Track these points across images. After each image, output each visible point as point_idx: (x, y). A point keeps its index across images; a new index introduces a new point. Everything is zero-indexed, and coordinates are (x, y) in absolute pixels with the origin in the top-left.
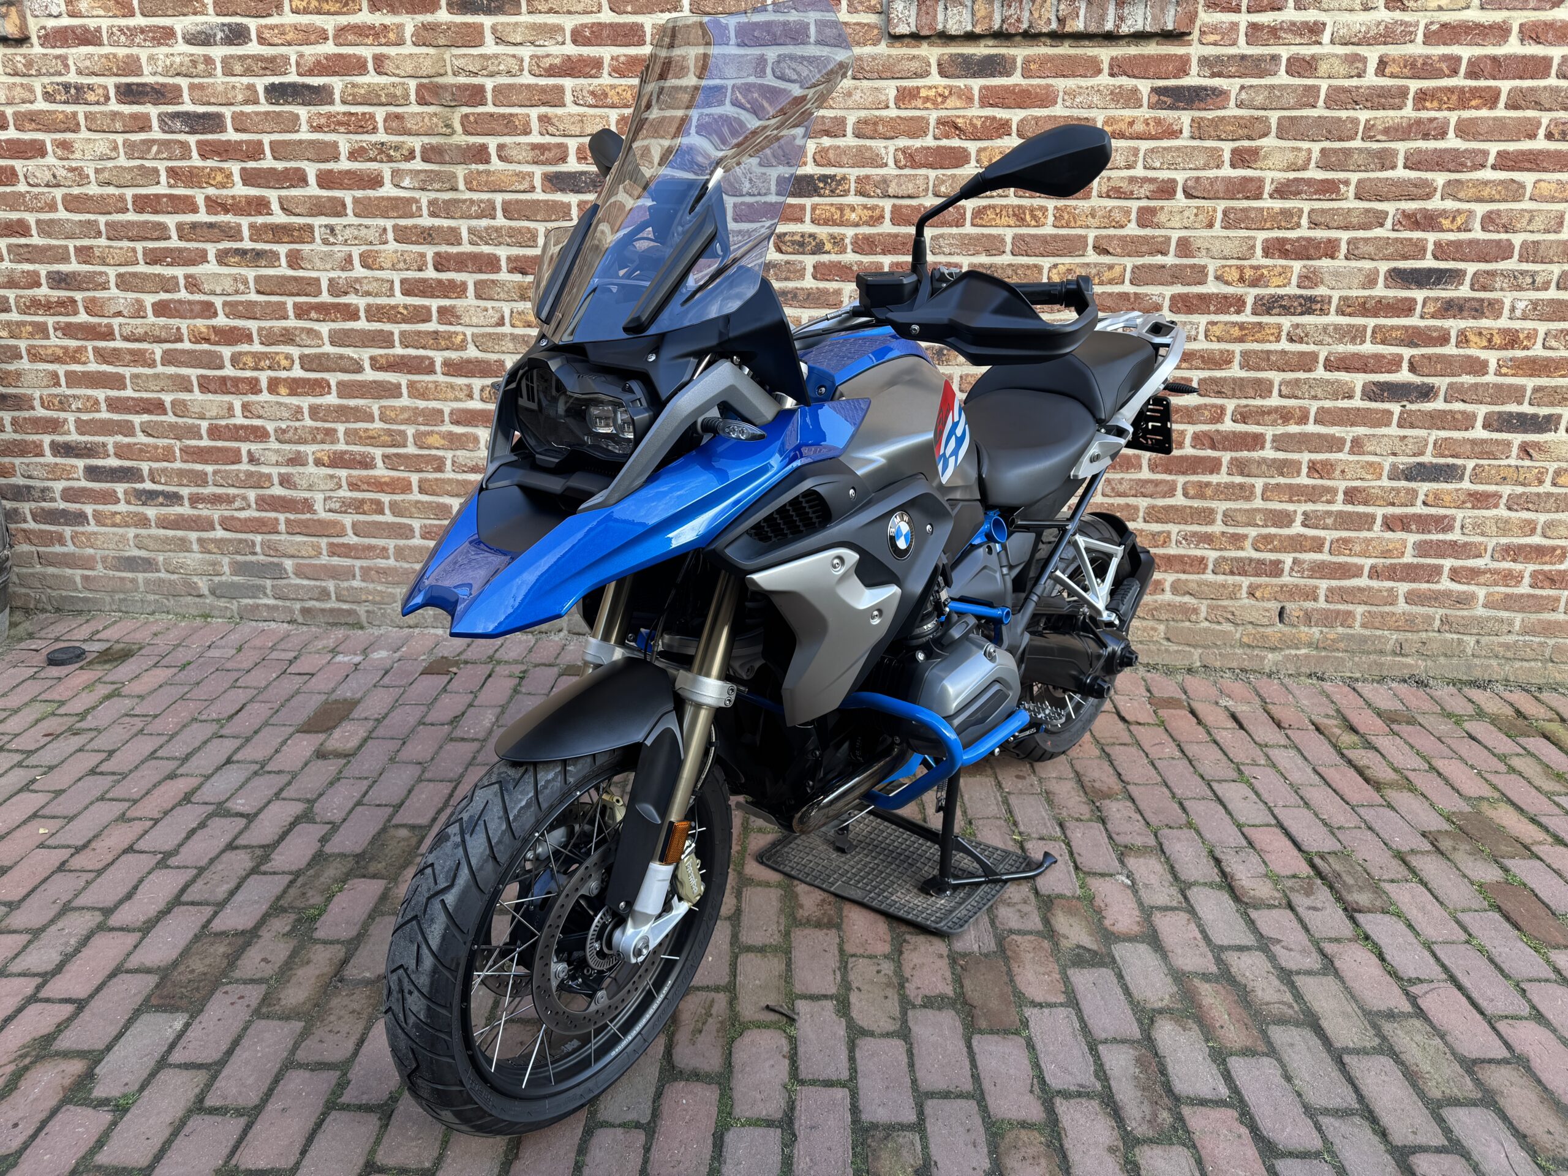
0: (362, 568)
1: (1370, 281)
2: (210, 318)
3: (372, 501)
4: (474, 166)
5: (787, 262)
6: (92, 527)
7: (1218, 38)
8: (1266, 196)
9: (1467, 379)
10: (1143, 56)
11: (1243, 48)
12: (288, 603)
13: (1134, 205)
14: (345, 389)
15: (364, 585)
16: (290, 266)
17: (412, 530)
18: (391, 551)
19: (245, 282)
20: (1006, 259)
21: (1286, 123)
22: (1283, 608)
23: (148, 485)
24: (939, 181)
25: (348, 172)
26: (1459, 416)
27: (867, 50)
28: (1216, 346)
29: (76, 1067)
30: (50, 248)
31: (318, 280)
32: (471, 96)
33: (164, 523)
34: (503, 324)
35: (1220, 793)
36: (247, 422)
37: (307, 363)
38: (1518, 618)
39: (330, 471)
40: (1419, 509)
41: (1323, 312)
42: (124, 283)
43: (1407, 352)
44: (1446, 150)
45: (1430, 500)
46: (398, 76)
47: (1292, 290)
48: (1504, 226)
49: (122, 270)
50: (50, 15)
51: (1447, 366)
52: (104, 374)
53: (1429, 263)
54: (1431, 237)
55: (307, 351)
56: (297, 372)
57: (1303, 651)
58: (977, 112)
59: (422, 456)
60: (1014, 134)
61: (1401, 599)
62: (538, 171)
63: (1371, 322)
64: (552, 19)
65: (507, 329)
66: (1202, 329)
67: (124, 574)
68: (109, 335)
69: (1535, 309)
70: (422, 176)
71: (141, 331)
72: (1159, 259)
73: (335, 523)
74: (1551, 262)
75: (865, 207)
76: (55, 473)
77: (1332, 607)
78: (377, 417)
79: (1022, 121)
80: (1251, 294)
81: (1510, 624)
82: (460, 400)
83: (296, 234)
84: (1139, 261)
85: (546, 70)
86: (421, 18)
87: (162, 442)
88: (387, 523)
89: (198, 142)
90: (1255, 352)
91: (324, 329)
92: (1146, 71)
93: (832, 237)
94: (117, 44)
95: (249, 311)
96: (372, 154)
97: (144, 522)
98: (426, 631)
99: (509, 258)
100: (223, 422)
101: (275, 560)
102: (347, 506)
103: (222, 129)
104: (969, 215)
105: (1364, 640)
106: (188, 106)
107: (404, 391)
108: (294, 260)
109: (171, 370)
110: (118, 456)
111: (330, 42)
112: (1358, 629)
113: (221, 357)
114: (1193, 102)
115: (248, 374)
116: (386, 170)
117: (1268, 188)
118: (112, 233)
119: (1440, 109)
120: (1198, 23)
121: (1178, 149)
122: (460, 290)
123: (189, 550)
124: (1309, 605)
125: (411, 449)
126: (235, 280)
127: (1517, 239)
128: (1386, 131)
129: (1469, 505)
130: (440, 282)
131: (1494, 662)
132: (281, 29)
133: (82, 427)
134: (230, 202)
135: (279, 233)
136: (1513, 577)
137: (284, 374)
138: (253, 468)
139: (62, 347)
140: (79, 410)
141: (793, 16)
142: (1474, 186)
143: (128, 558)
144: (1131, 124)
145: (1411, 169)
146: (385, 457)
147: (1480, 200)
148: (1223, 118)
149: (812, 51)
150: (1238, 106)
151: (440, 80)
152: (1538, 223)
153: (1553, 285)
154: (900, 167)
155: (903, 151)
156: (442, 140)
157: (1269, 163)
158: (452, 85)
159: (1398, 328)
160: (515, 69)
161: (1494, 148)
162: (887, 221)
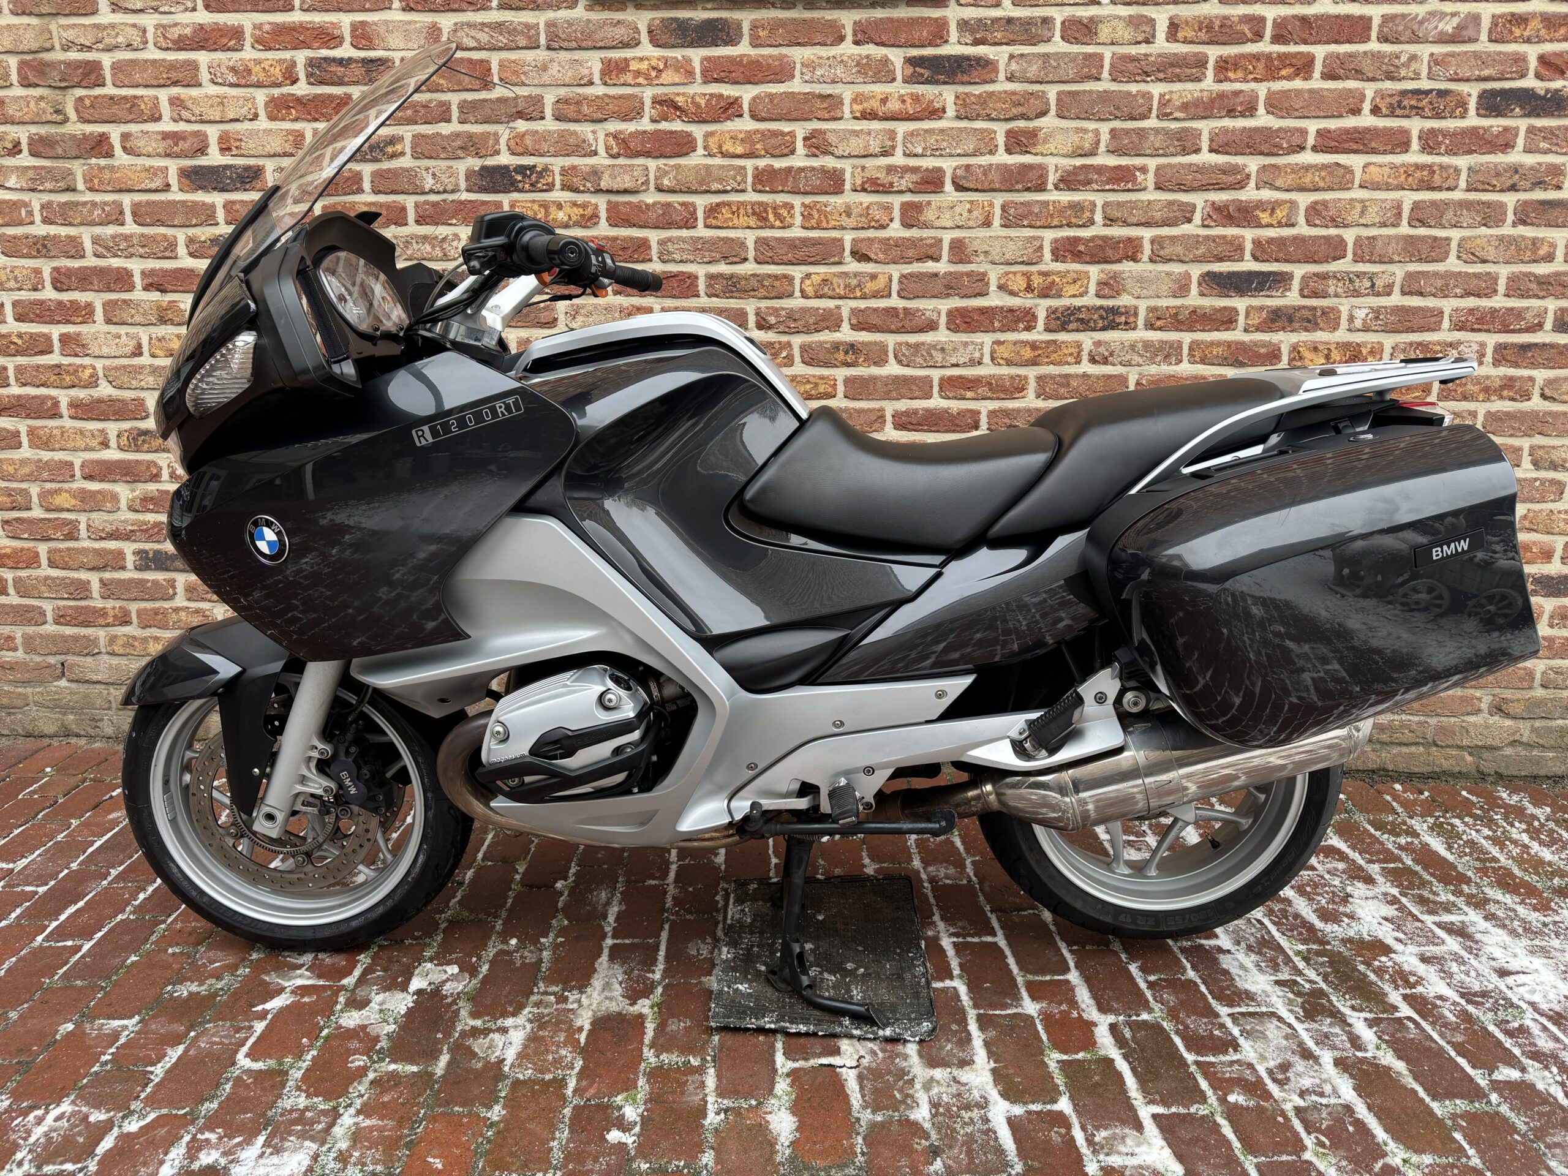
1: (1182, 288)
4: (94, 161)
8: (1050, 186)
10: (890, 20)
11: (1008, 10)
13: (897, 201)
17: (43, 614)
18: (19, 641)
20: (749, 268)
21: (1067, 100)
24: (661, 173)
27: (563, 14)
28: (1005, 371)
32: (86, 75)
34: (141, 354)
41: (1130, 326)
43: (1232, 373)
44: (1256, 130)
47: (1090, 300)
48: (1333, 220)
53: (1248, 265)
54: (1248, 235)
58: (699, 89)
59: (49, 520)
60: (746, 115)
62: (173, 166)
63: (1187, 338)
65: (145, 360)
66: (987, 350)
69: (1377, 318)
70: (31, 174)
72: (930, 266)
74: (1391, 262)
75: (574, 204)
79: (754, 99)
80: (1042, 307)
82: (93, 449)
84: (907, 269)
85: (174, 42)
88: (12, 606)
90: (1052, 377)
92: (896, 36)
99: (143, 273)
104: (700, 215)
107: (25, 440)
114: (954, 74)
117: (1052, 179)
119: (1245, 81)
121: (942, 131)
122: (85, 313)
125: (37, 513)
127: (1349, 236)
128: (1185, 107)
130: (60, 303)
142: (1293, 172)
144: (884, 101)
145: (1217, 152)
147: (1301, 189)
148: (992, 93)
149: (495, 16)
150: (1009, 79)
151: (47, 56)
152: (1372, 216)
153: (1397, 289)
154: (612, 156)
155: (615, 137)
156: (53, 130)
157: (1051, 147)
158: (61, 62)
159: (1219, 344)
160: (137, 41)
161: (1312, 126)
162: (603, 222)
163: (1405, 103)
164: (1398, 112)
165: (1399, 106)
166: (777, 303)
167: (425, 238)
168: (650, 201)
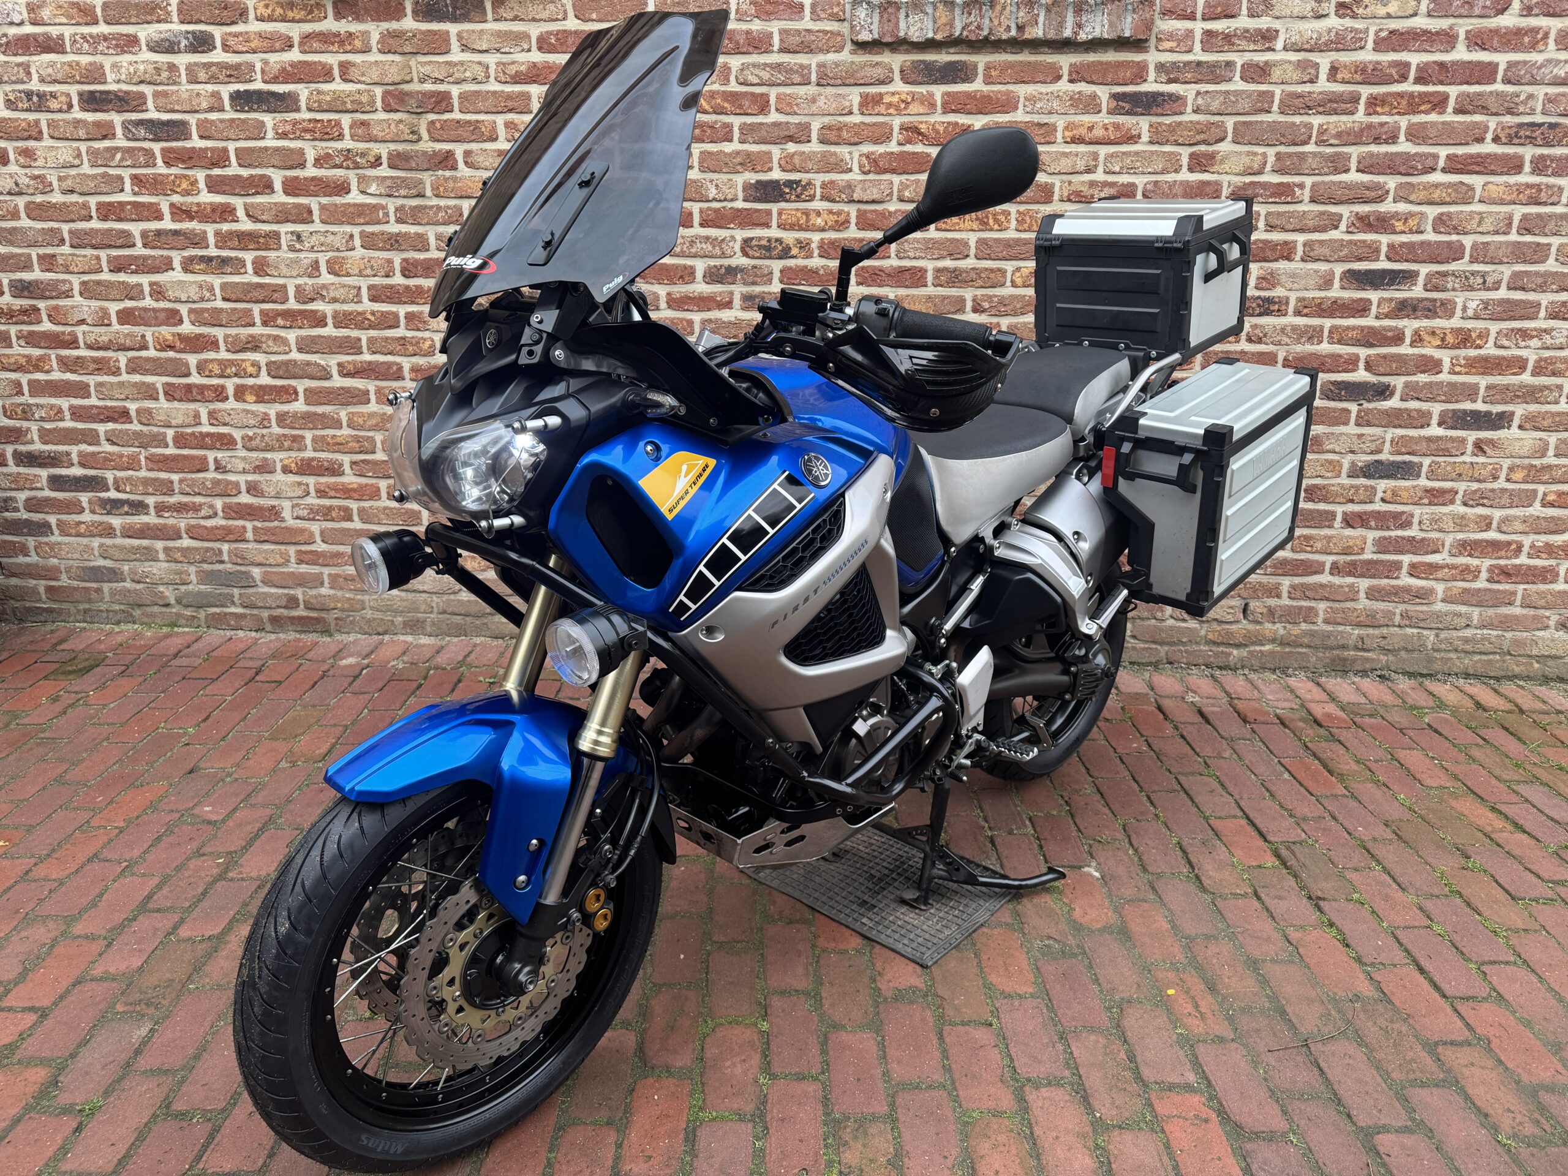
0: (330, 575)
1: (1327, 282)
2: (175, 325)
3: (340, 508)
4: (440, 172)
5: (754, 267)
6: (57, 537)
7: (1174, 44)
9: (1423, 378)
10: (1100, 63)
11: (1198, 55)
12: (255, 612)
14: (312, 396)
15: (332, 592)
16: (256, 273)
19: (211, 289)
20: (970, 263)
21: (1242, 129)
22: (1246, 605)
23: (113, 494)
24: (903, 187)
25: (313, 179)
26: (1414, 414)
27: (831, 57)
29: (39, 1075)
30: (13, 256)
31: (285, 286)
32: (438, 103)
33: (130, 532)
35: (1186, 786)
36: (213, 430)
37: (275, 369)
38: (1476, 613)
39: (298, 478)
40: (1378, 506)
41: (1282, 313)
42: (87, 291)
43: (1363, 352)
44: (1397, 154)
45: (1388, 496)
46: (363, 83)
48: (1455, 228)
49: (86, 278)
50: (12, 23)
51: (1402, 365)
52: (68, 382)
53: (1383, 264)
54: (1384, 240)
55: (274, 358)
56: (264, 380)
57: (1267, 648)
58: (939, 118)
61: (1362, 595)
63: (1328, 323)
64: (517, 27)
67: (89, 585)
68: (73, 343)
69: (1486, 308)
70: (389, 183)
71: (105, 339)
73: (302, 531)
74: (1501, 263)
75: (831, 212)
76: (19, 484)
77: (1294, 603)
78: (345, 424)
81: (1469, 617)
83: (261, 240)
85: (512, 77)
86: (385, 26)
87: (127, 451)
88: (355, 530)
89: (162, 149)
90: (1215, 353)
91: (292, 336)
92: (1104, 76)
93: (799, 241)
94: (79, 52)
95: (215, 319)
96: (338, 161)
97: (109, 532)
98: (395, 638)
100: (189, 430)
101: (243, 569)
102: (315, 513)
103: (188, 137)
105: (1328, 635)
106: (153, 115)
107: (373, 397)
108: (260, 268)
109: (137, 378)
110: (82, 465)
111: (296, 49)
112: (1321, 626)
113: (187, 365)
114: (1150, 107)
115: (215, 381)
116: (352, 176)
117: (1225, 192)
118: (76, 241)
119: (1390, 114)
120: (1155, 30)
121: (1137, 153)
123: (156, 560)
124: (1272, 602)
125: (379, 456)
126: (201, 287)
127: (1468, 241)
128: (1339, 135)
129: (1426, 501)
130: (407, 287)
131: (1453, 655)
132: (246, 37)
133: (46, 436)
134: (195, 209)
135: (245, 240)
136: (1470, 572)
137: (251, 381)
138: (219, 476)
139: (24, 356)
140: (42, 419)
141: (756, 26)
142: (1425, 189)
143: (93, 568)
144: (1091, 129)
145: (1363, 171)
146: (353, 463)
147: (1431, 203)
148: (1180, 123)
149: (775, 58)
150: (1194, 111)
151: (406, 87)
152: (1487, 226)
153: (1504, 285)
154: (865, 173)
155: (867, 157)
156: (408, 147)
157: (1226, 167)
158: (418, 92)
159: (1353, 328)
160: (481, 76)
161: (1443, 152)
162: (853, 226)
163: (1522, 133)
164: (1516, 141)
165: (1514, 136)
166: (990, 292)
167: (707, 238)
168: (892, 209)
